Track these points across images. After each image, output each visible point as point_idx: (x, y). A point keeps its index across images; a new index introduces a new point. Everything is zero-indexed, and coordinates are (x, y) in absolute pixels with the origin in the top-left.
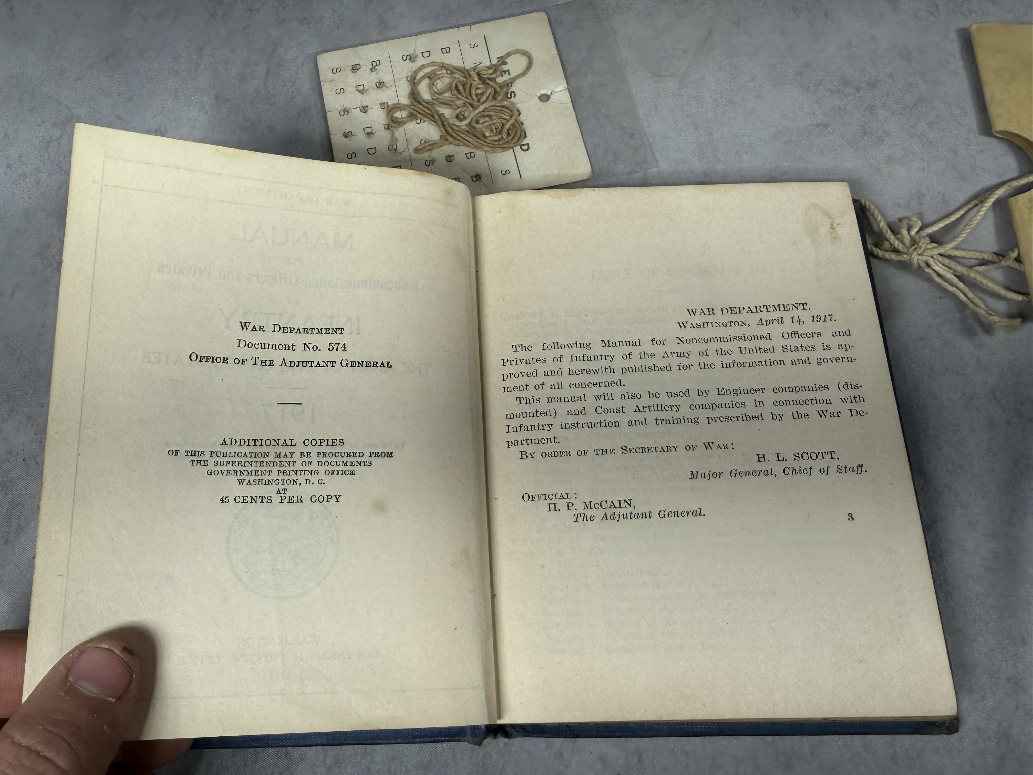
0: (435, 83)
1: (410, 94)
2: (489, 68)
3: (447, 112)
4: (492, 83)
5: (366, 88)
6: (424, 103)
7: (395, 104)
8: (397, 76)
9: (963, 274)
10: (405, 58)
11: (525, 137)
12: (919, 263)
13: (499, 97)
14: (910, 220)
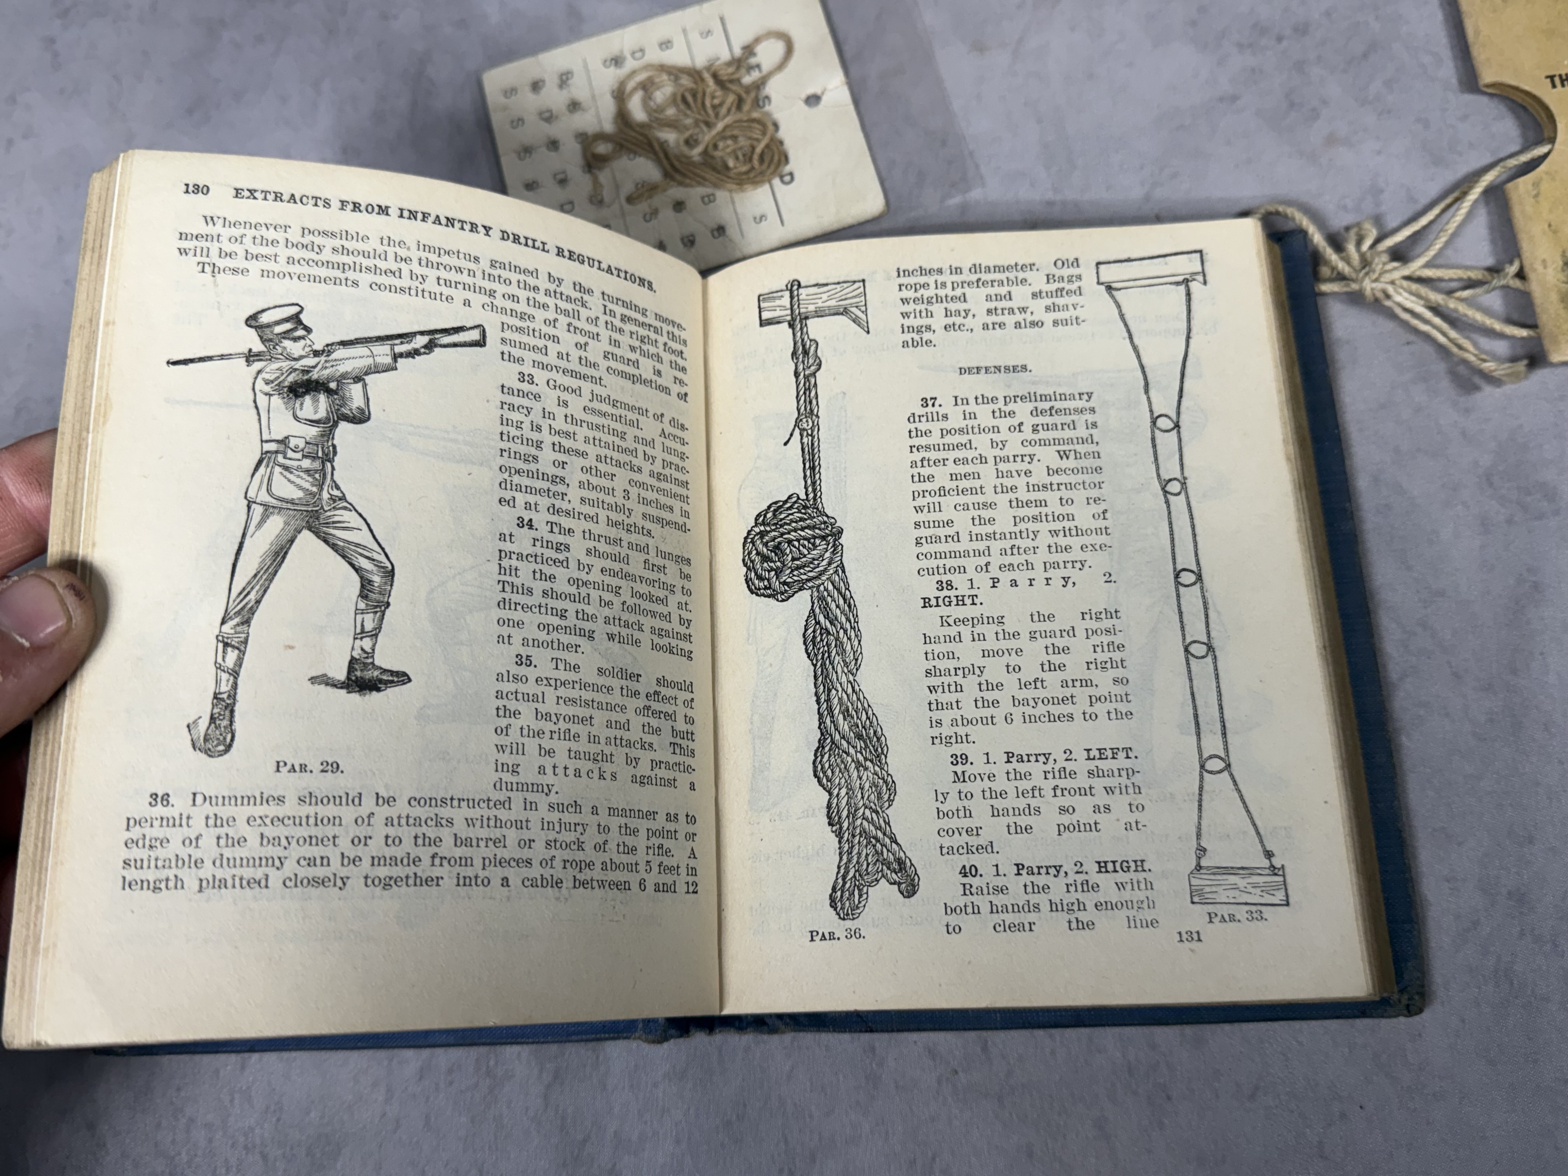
0: (652, 96)
1: (616, 116)
2: (730, 64)
3: (670, 137)
4: (734, 87)
5: (554, 115)
6: (638, 129)
7: (595, 134)
8: (596, 93)
9: (1439, 305)
10: (607, 63)
11: (787, 163)
12: (1374, 295)
13: (746, 107)
14: (1360, 229)
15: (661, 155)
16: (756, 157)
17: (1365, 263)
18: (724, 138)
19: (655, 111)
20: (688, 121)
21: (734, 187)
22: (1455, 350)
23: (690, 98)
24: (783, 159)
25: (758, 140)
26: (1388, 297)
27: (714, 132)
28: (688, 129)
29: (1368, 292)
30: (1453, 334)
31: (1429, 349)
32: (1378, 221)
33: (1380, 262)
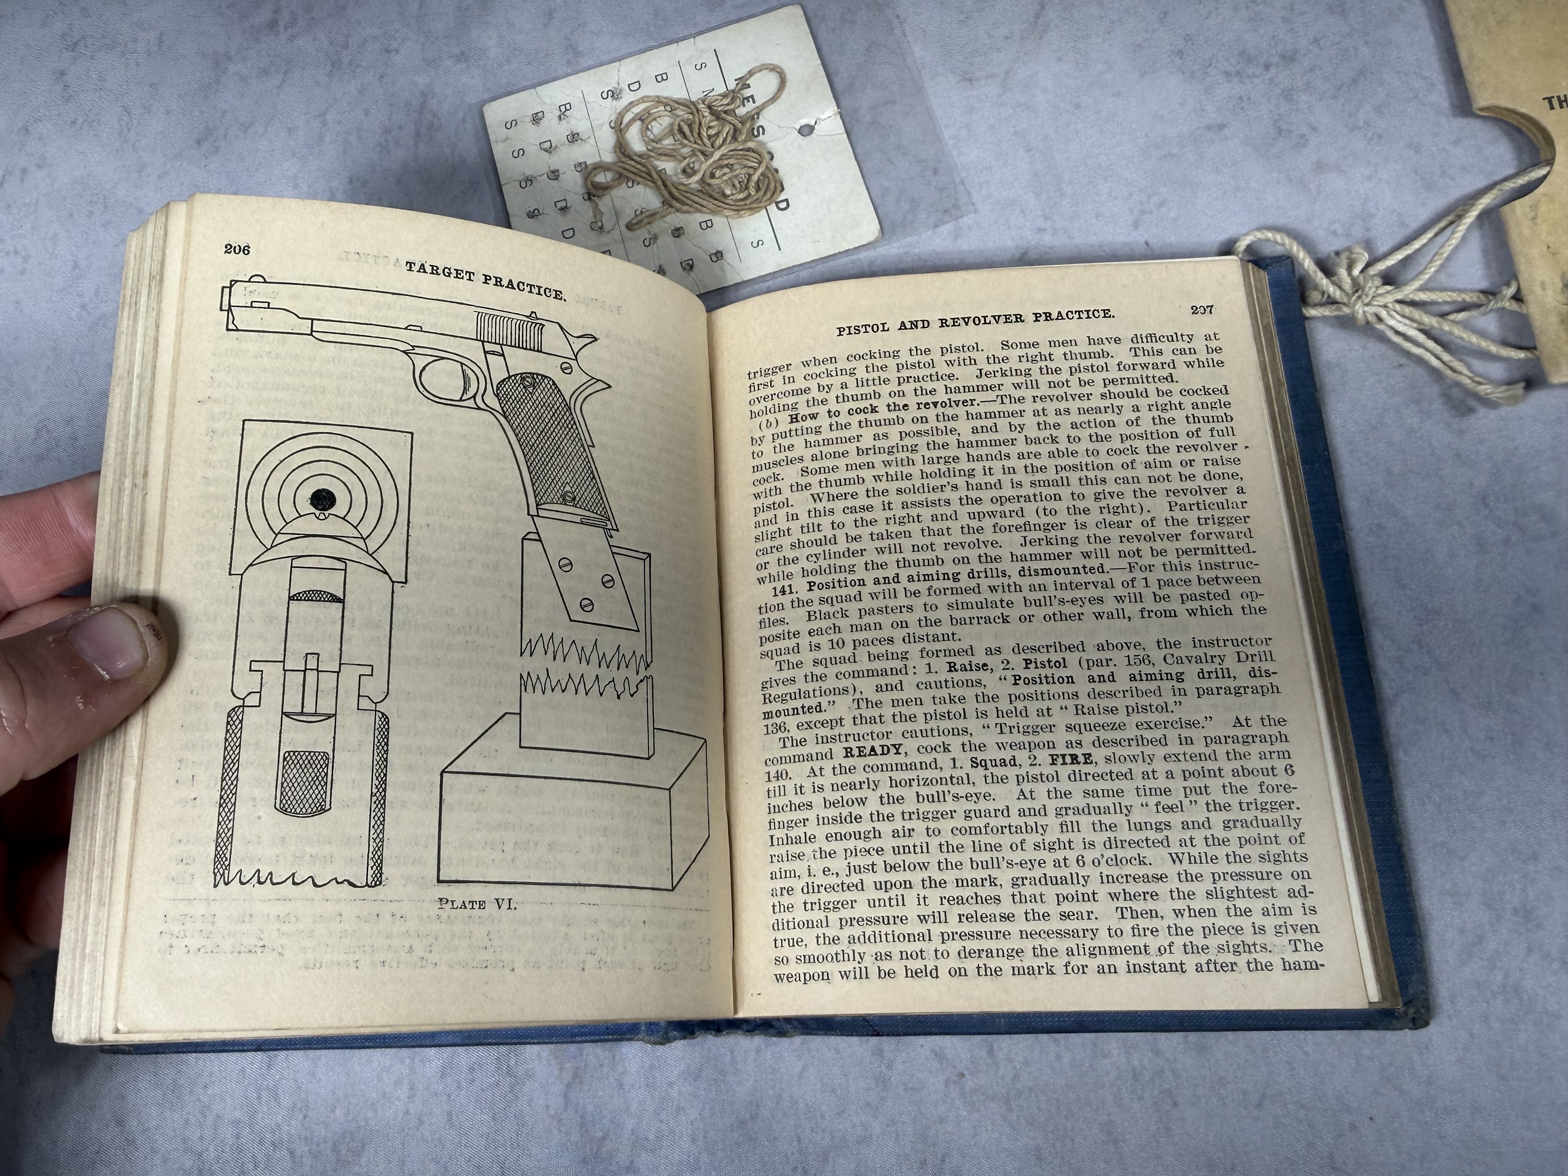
0: (650, 127)
1: (615, 146)
2: (724, 96)
3: (668, 166)
4: (729, 118)
5: (554, 145)
6: (635, 157)
7: (595, 164)
8: (594, 124)
9: (1432, 327)
10: (605, 96)
11: (783, 189)
12: (1366, 317)
13: (742, 138)
14: (1352, 253)
15: (660, 183)
16: (752, 184)
17: (1357, 287)
18: (722, 167)
19: (653, 141)
20: (685, 151)
21: (731, 213)
22: (1449, 373)
23: (686, 129)
24: (779, 186)
25: (755, 169)
26: (1380, 319)
27: (712, 160)
28: (685, 158)
29: (1360, 315)
30: (1446, 357)
31: (1420, 371)
32: (1368, 245)
33: (1372, 286)
